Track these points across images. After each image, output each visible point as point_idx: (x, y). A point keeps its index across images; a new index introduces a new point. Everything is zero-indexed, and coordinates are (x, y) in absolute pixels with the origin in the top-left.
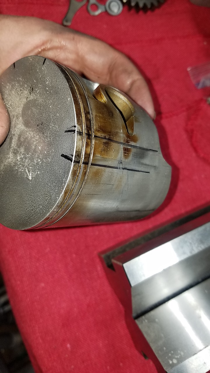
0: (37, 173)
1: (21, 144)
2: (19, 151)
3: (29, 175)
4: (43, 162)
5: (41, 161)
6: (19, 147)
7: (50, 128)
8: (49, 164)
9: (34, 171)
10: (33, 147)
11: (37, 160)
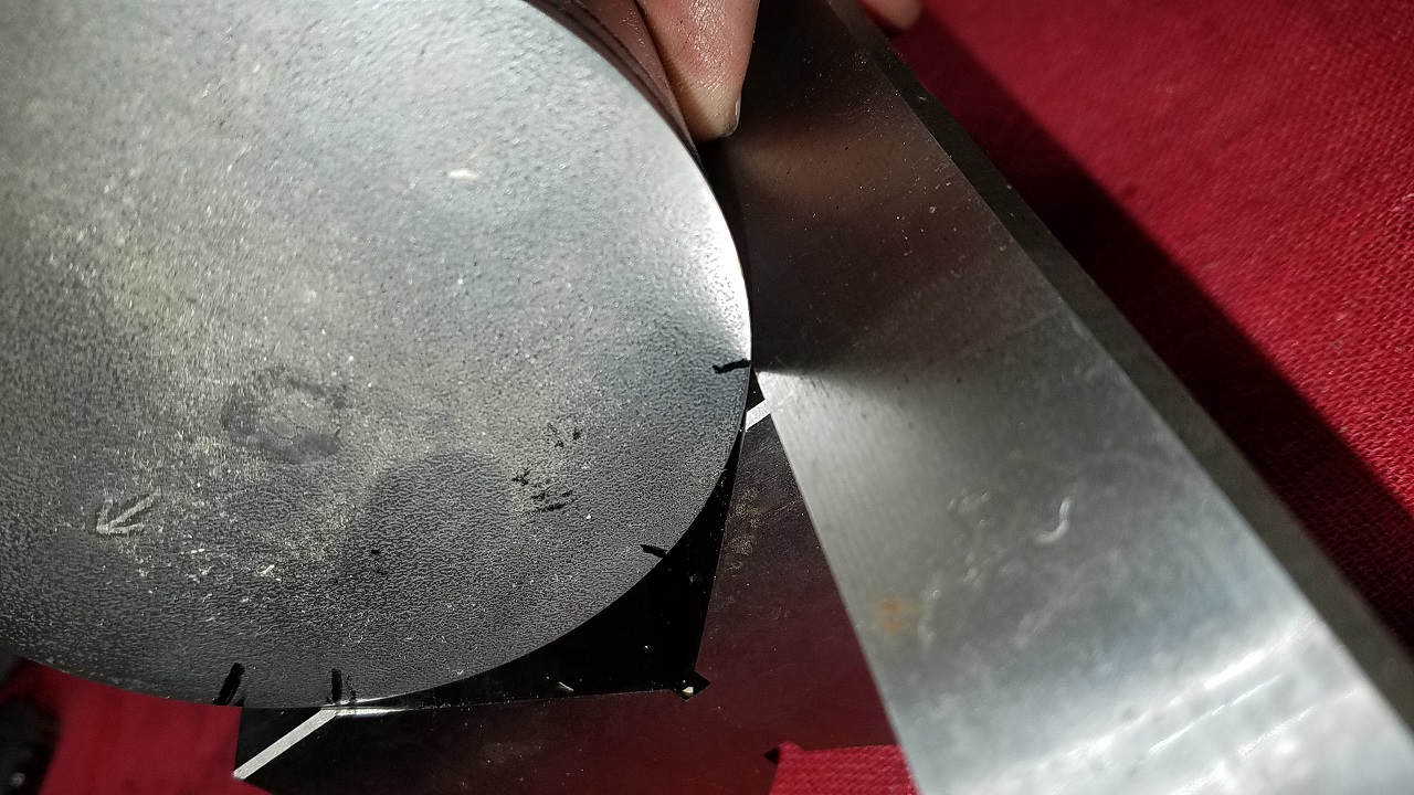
0: (138, 566)
1: (285, 456)
2: (241, 444)
3: (119, 520)
4: (200, 590)
5: (201, 579)
6: (264, 445)
7: (355, 611)
8: (194, 619)
9: (144, 550)
10: (269, 535)
11: (204, 563)
